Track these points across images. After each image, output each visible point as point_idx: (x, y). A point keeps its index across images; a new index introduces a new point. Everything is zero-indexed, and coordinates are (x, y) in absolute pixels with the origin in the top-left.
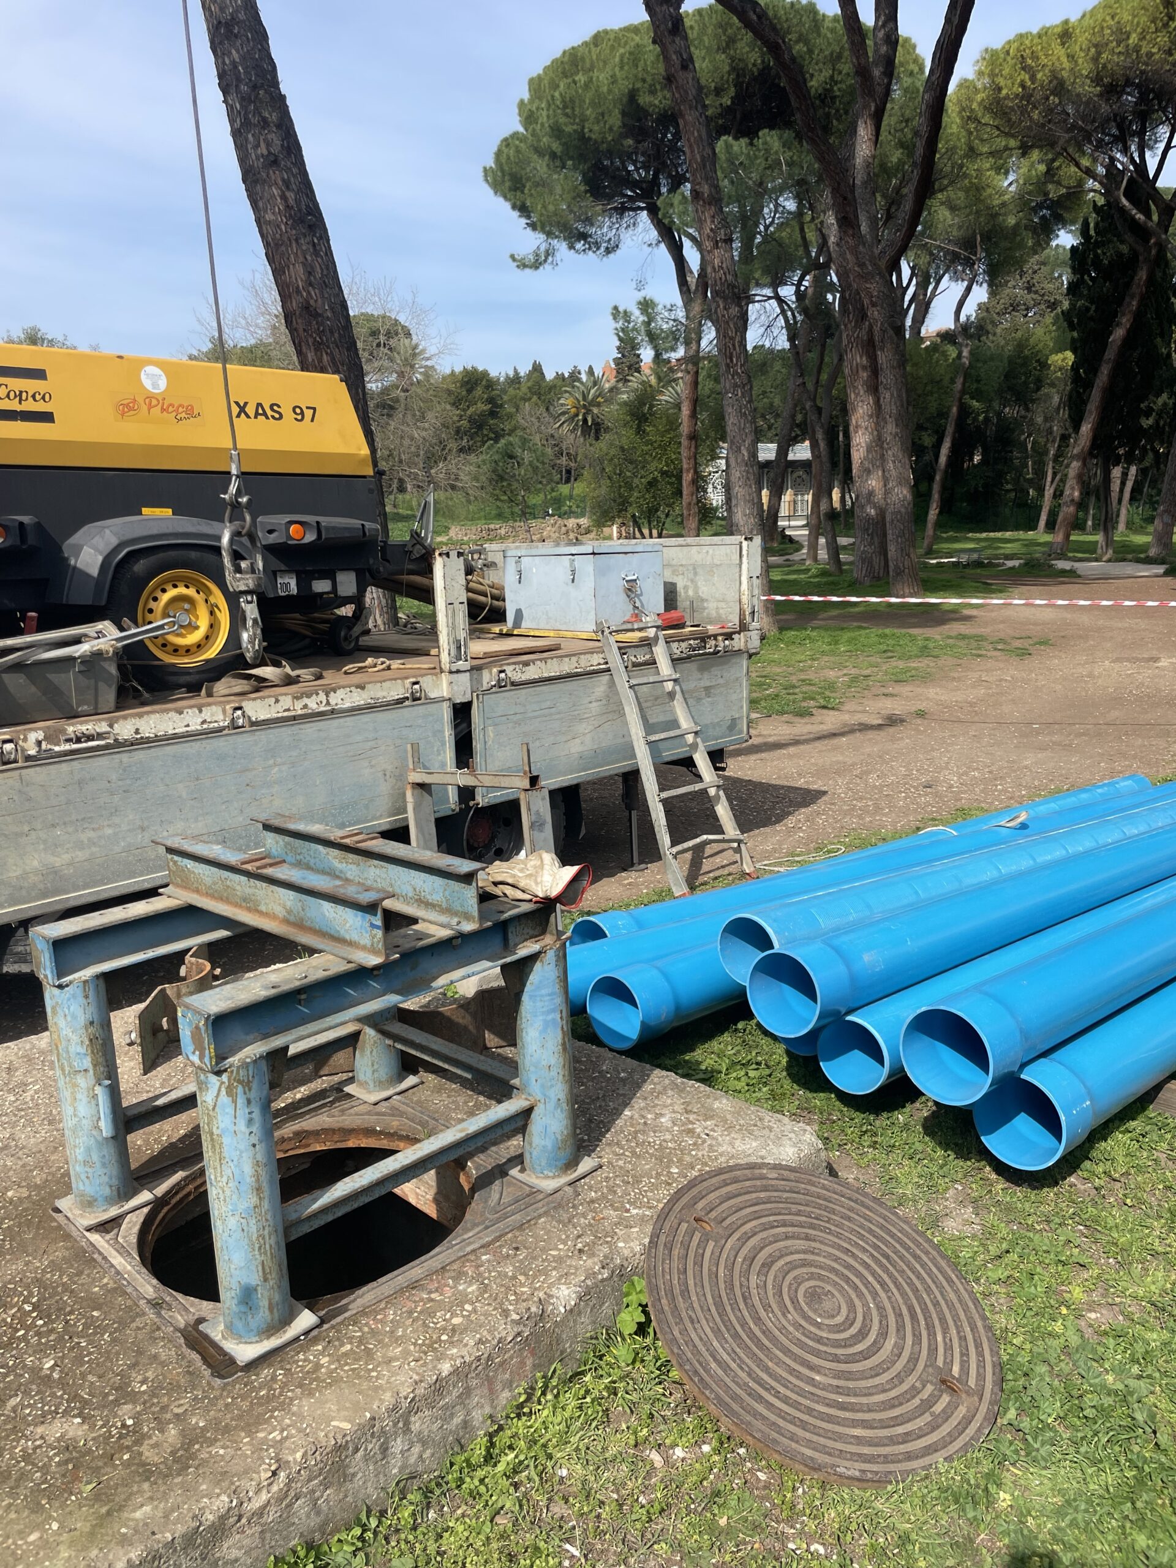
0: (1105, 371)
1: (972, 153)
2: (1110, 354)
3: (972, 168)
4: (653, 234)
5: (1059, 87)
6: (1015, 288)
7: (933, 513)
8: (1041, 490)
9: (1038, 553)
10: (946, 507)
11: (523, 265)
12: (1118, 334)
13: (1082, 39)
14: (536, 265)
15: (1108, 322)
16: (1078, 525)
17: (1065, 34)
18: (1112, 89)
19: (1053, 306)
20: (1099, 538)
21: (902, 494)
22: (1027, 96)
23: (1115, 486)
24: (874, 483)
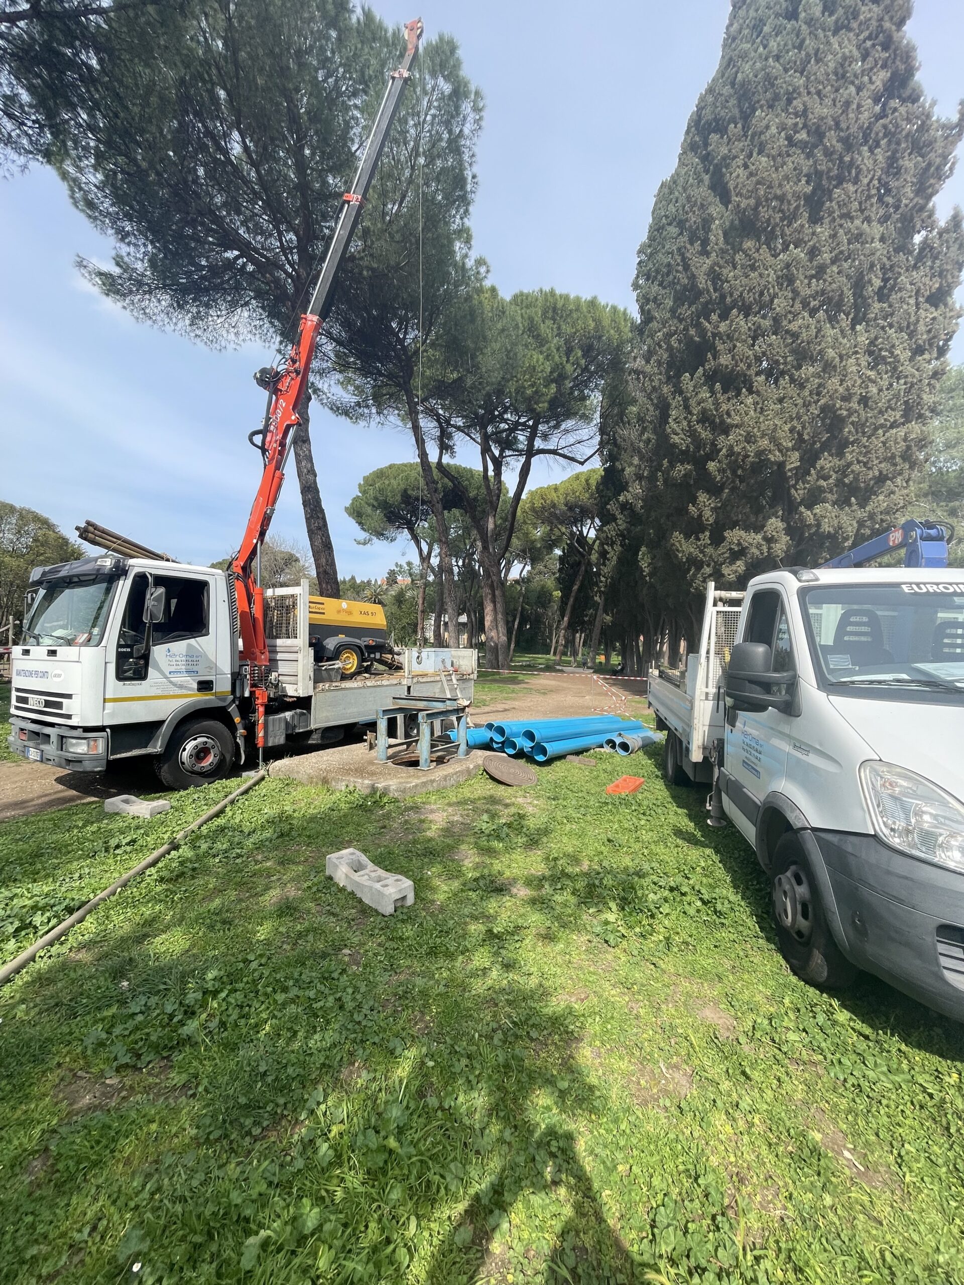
0: (572, 600)
1: (525, 522)
2: (573, 594)
3: (525, 527)
4: (409, 537)
5: (554, 506)
6: (540, 567)
7: (512, 646)
8: (551, 640)
9: (551, 663)
10: (517, 644)
11: (359, 543)
12: (575, 587)
13: (562, 491)
14: (365, 544)
15: (572, 583)
16: (564, 654)
17: (556, 489)
18: (571, 508)
19: (554, 574)
20: (572, 659)
21: (504, 639)
22: (543, 507)
23: (577, 640)
24: (493, 634)
